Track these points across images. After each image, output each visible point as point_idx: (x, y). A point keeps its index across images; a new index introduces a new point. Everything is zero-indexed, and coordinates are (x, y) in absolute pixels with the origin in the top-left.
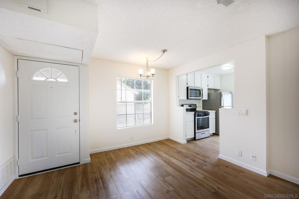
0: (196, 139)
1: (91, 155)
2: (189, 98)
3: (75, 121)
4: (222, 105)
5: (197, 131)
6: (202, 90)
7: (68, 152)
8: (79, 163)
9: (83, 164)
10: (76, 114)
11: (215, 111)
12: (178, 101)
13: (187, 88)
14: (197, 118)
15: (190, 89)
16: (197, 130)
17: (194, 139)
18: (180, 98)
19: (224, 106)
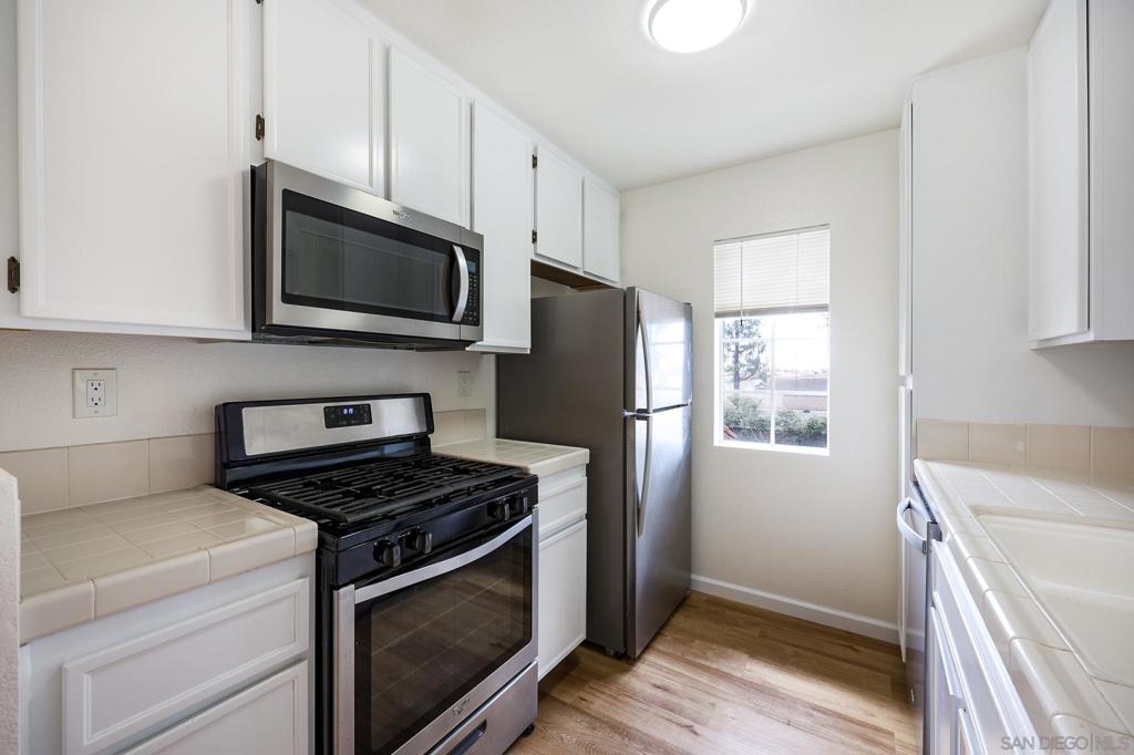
4: (640, 403)
11: (582, 455)
19: (654, 405)
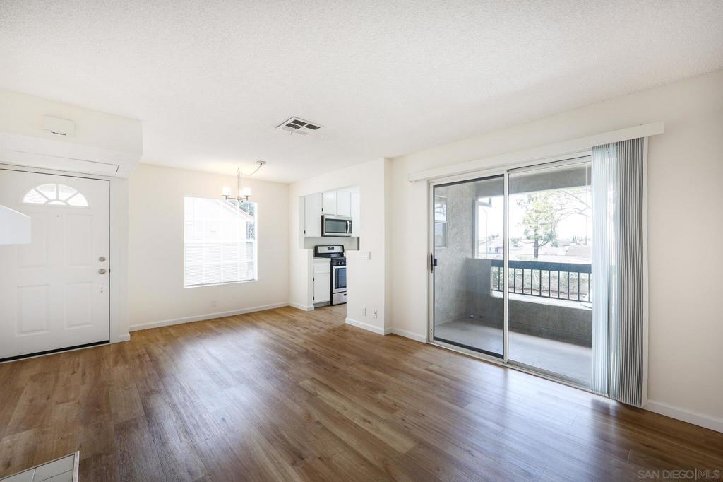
0: (334, 303)
1: (132, 333)
2: (325, 234)
3: (102, 272)
5: (334, 291)
6: (350, 221)
7: (88, 324)
8: (108, 342)
9: (116, 344)
10: (102, 259)
12: (303, 240)
13: (323, 217)
14: (336, 269)
15: (327, 220)
16: (336, 288)
17: (331, 304)
18: (308, 234)
